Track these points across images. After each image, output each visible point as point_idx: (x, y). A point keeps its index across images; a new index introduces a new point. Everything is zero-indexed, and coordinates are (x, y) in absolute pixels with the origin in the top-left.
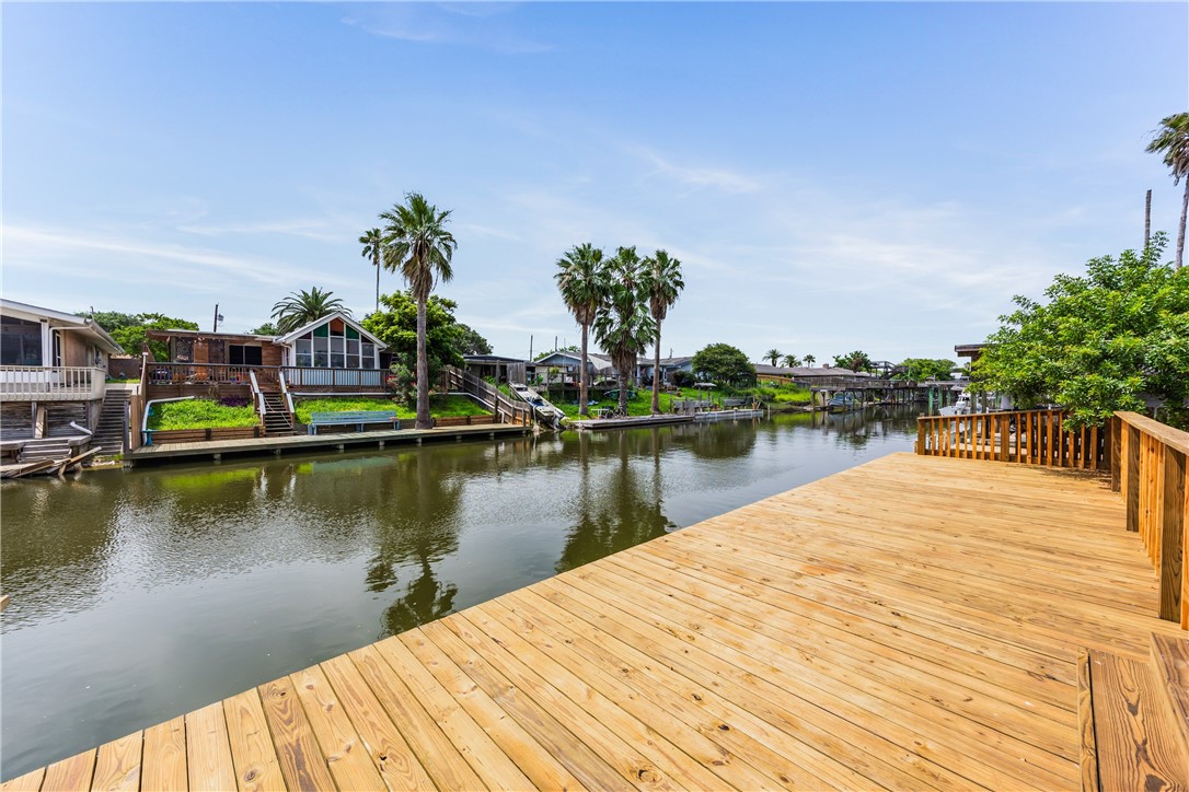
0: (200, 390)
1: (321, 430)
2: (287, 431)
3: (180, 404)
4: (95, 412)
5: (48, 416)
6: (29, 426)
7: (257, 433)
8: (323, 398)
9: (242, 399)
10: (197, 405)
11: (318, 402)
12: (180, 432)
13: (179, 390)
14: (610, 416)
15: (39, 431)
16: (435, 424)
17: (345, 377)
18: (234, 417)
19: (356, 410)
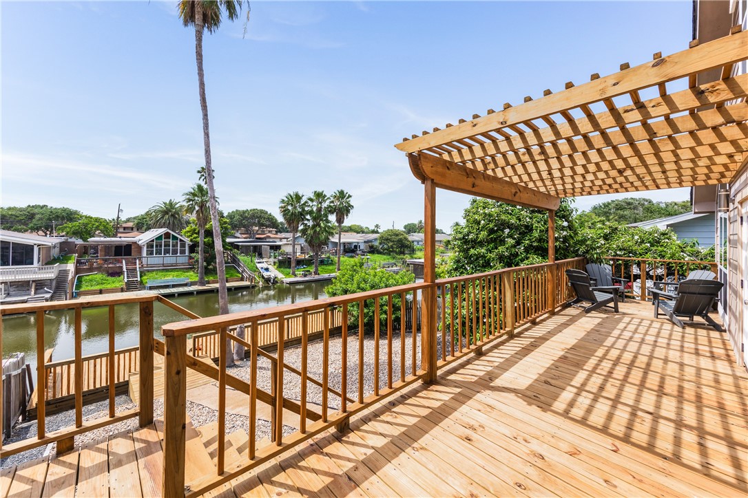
0: (99, 269)
1: (151, 288)
2: (136, 289)
3: (90, 277)
4: (54, 283)
5: (36, 286)
6: (28, 290)
7: (122, 290)
8: (157, 270)
9: (117, 273)
10: (98, 276)
11: (154, 273)
12: (89, 291)
13: (91, 269)
14: (305, 276)
15: (33, 293)
16: (208, 282)
17: (169, 259)
18: (113, 282)
19: (171, 278)
